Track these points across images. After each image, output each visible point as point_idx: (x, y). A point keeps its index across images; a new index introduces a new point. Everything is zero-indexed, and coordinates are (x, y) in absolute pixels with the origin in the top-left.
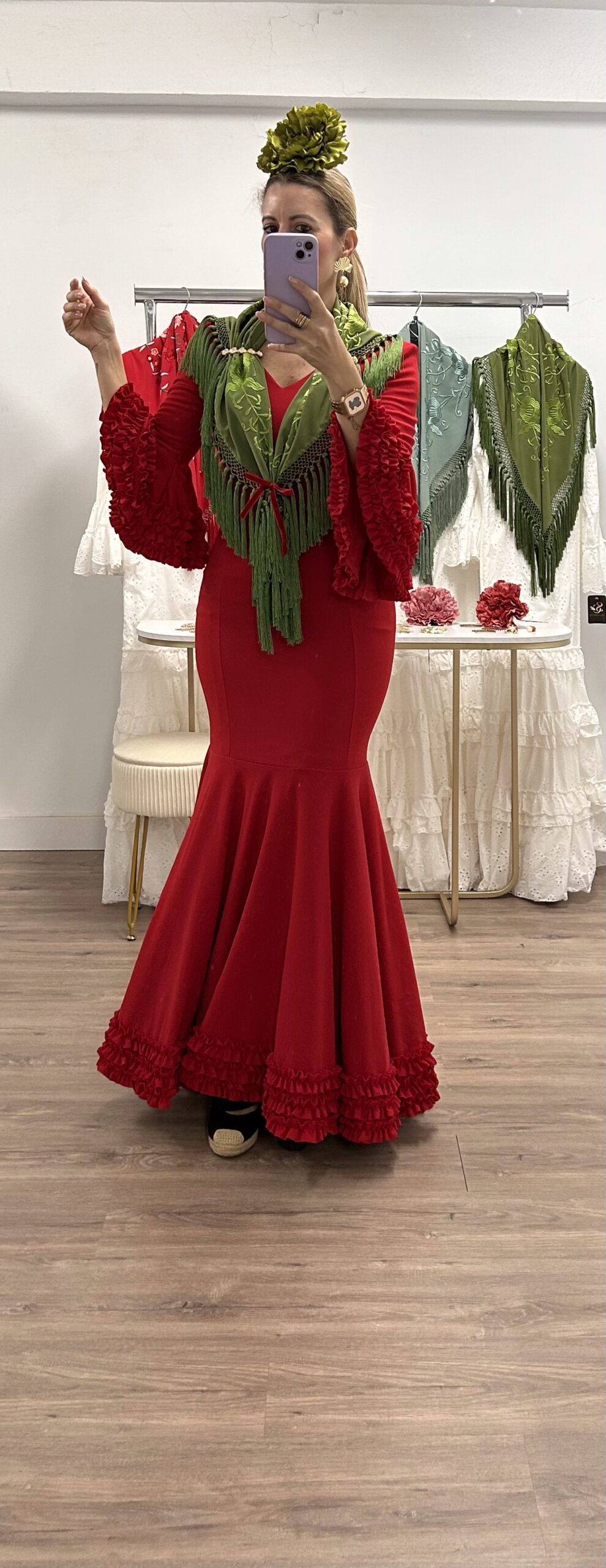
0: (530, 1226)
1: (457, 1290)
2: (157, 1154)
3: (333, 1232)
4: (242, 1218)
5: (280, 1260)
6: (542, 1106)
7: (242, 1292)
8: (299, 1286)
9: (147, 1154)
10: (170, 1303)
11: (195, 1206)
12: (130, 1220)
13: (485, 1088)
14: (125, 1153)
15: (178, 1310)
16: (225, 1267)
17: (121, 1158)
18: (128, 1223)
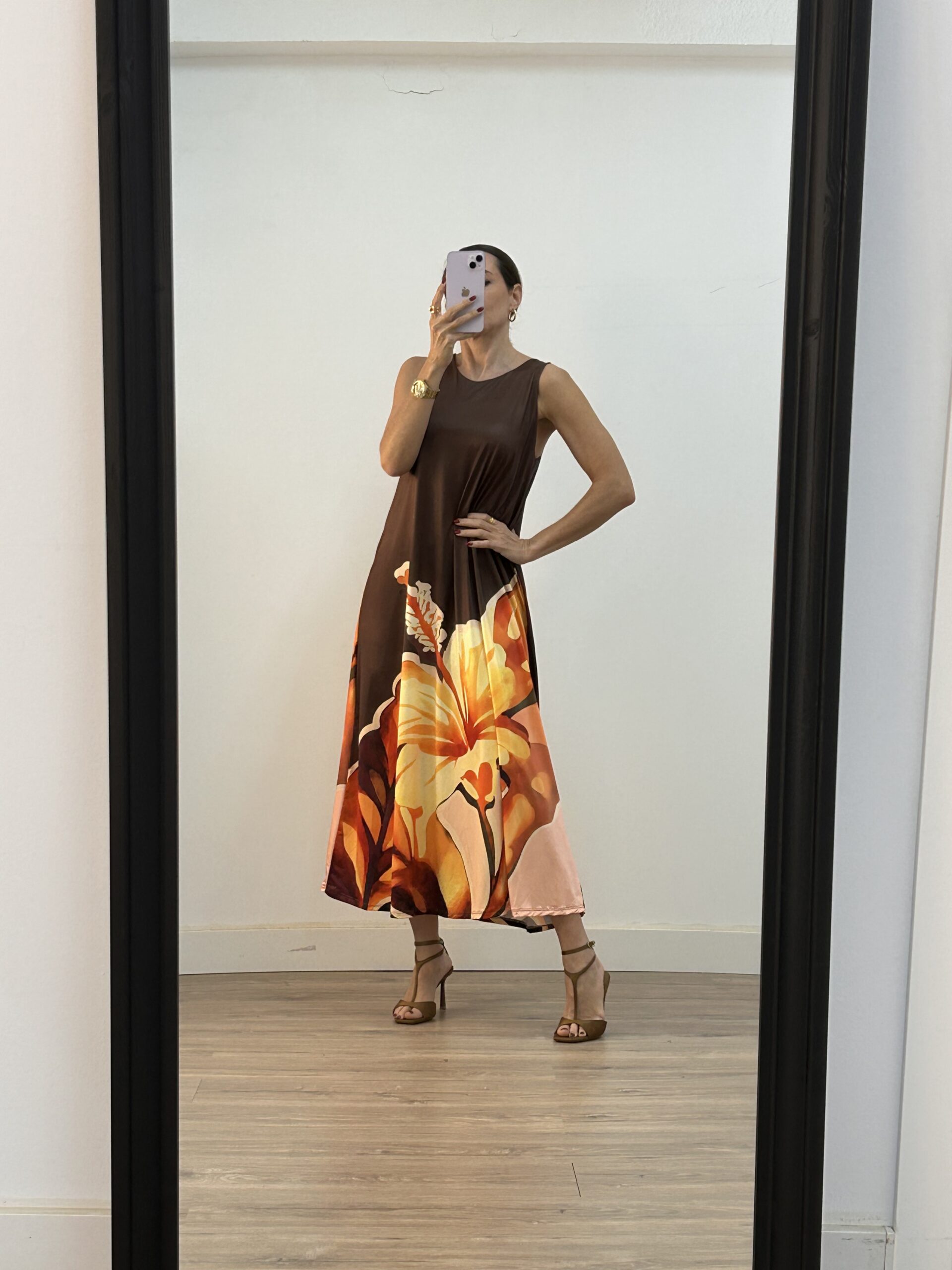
0: (645, 1217)
1: (566, 1253)
2: (239, 1173)
3: (435, 1221)
4: (335, 1212)
5: (377, 1236)
6: (671, 1144)
7: (339, 1254)
8: (399, 1250)
9: (228, 1173)
10: (265, 1259)
11: (285, 1205)
12: (215, 1212)
13: (609, 1133)
14: (203, 1172)
15: (272, 1263)
16: (320, 1239)
17: (199, 1175)
18: (213, 1214)
